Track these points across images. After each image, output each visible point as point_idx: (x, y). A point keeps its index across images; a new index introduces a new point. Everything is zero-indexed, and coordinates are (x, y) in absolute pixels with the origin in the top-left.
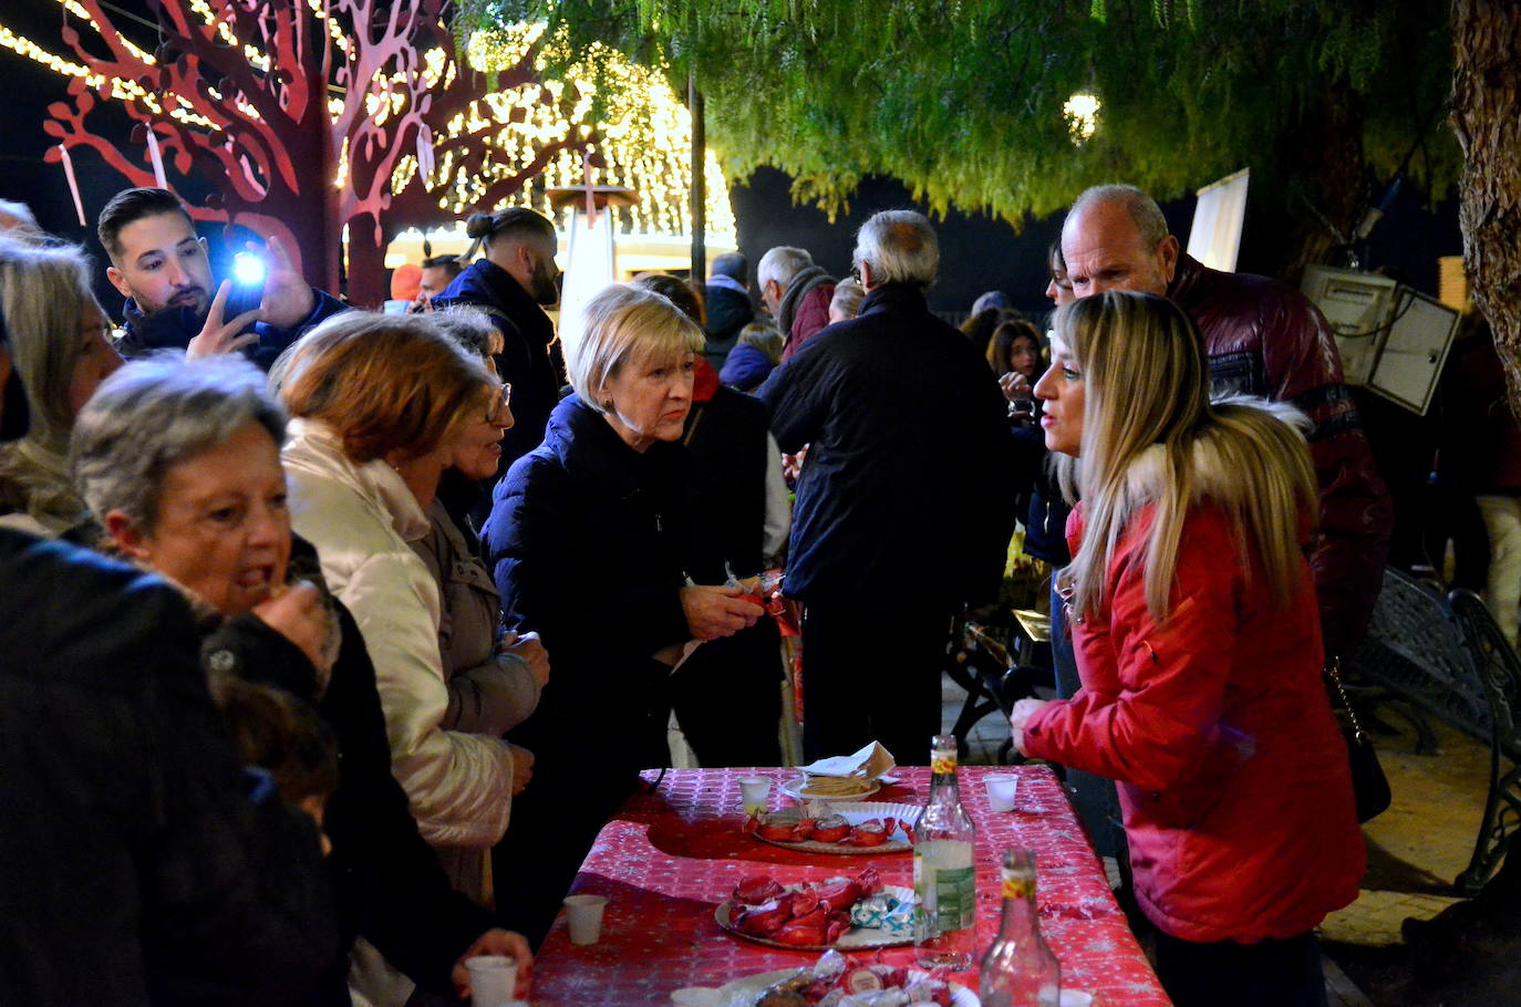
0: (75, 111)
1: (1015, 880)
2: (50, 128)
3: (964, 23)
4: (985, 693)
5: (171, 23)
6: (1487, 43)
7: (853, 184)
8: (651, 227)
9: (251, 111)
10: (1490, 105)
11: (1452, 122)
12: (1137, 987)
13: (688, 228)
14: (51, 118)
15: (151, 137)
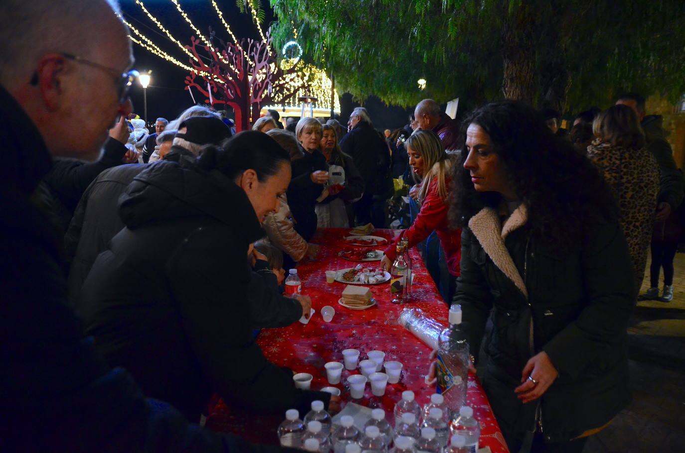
0: (192, 78)
1: (400, 248)
2: (186, 82)
3: (395, 62)
4: (395, 216)
5: (214, 58)
6: (510, 73)
7: (367, 98)
8: (321, 107)
9: (230, 78)
10: (511, 86)
11: (503, 89)
12: (424, 274)
13: (329, 107)
14: (186, 79)
15: (209, 84)
